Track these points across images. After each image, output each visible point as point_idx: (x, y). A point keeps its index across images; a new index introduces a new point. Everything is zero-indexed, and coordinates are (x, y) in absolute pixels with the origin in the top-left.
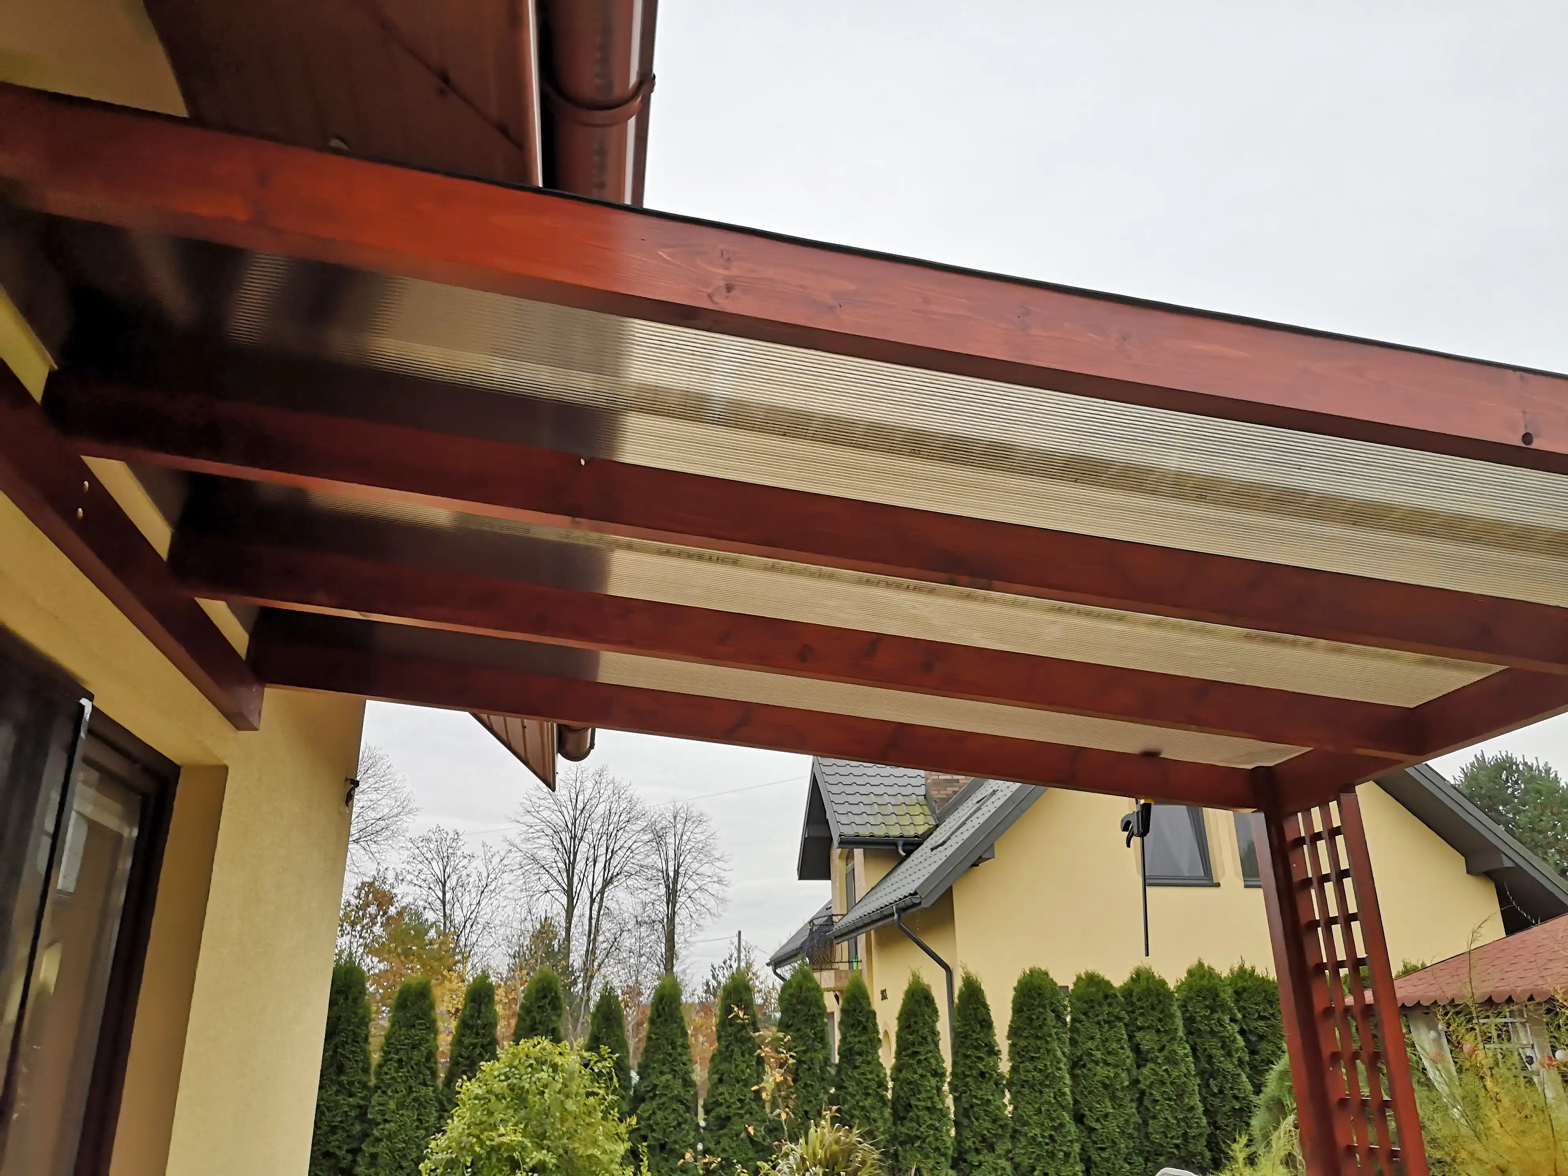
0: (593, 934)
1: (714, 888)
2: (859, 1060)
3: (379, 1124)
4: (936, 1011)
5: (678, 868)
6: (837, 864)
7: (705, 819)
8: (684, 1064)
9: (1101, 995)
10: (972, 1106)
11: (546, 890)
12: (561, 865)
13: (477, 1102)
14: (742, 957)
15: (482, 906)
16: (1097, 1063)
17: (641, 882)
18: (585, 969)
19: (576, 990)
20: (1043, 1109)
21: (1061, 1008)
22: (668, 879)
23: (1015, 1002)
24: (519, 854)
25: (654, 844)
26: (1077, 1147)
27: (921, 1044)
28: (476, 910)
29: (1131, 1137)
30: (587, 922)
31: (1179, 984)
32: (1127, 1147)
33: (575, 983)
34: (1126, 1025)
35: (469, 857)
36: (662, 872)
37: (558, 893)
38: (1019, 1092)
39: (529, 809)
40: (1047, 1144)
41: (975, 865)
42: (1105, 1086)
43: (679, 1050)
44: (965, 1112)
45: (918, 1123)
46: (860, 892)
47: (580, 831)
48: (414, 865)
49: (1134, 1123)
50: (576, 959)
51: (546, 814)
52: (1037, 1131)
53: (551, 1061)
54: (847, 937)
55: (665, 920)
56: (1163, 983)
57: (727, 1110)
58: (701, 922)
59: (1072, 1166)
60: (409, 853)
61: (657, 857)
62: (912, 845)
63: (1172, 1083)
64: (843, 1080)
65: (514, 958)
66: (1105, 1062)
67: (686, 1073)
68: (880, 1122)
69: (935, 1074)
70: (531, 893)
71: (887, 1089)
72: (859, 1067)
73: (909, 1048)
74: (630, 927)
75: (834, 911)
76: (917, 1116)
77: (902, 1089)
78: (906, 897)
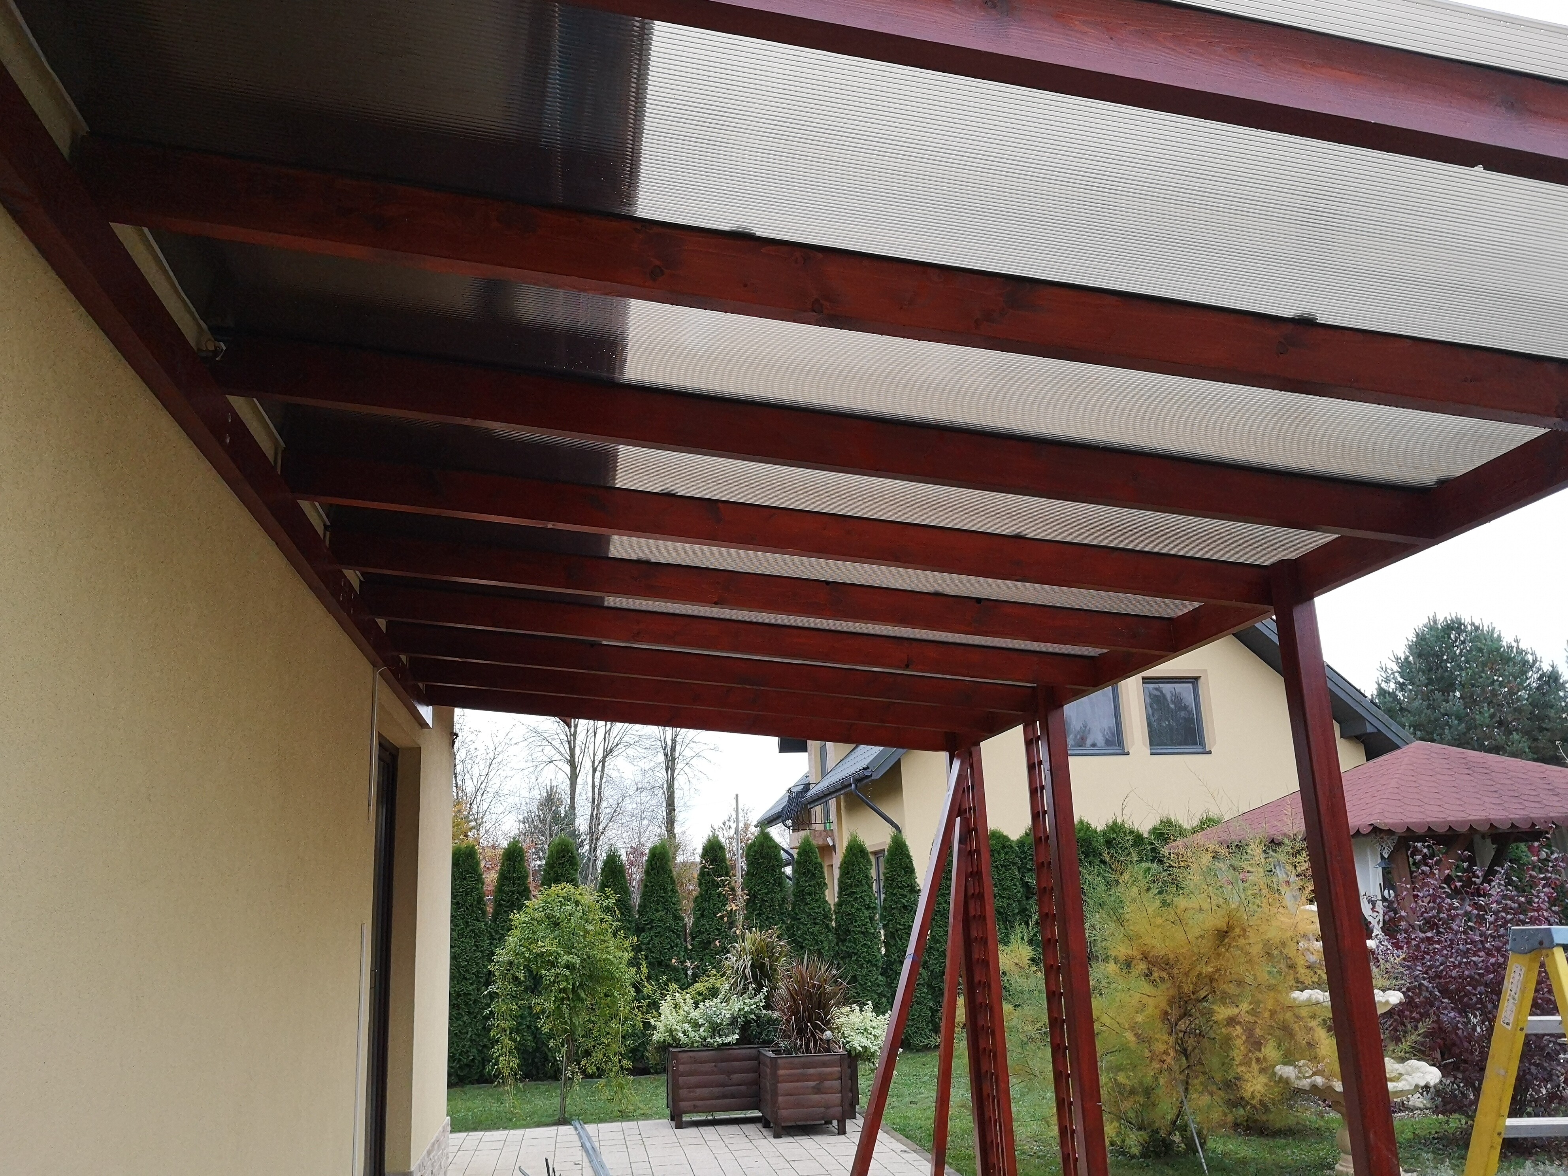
0: (596, 801)
2: (810, 898)
4: (869, 862)
8: (674, 904)
11: (549, 760)
12: (563, 737)
13: (524, 925)
15: (491, 777)
17: (640, 751)
18: (591, 832)
19: (583, 851)
22: (666, 747)
28: (486, 781)
30: (590, 789)
33: (581, 845)
35: (475, 732)
36: (660, 741)
37: (561, 763)
43: (670, 894)
45: (855, 943)
46: (830, 765)
50: (582, 824)
53: (574, 899)
54: (821, 801)
55: (665, 786)
64: (796, 913)
65: (524, 823)
66: (1000, 896)
67: (675, 910)
68: (825, 944)
69: (868, 908)
70: (535, 763)
71: (832, 920)
72: (809, 904)
73: (847, 889)
74: (631, 793)
75: (810, 780)
76: (855, 938)
77: (842, 920)
78: (860, 770)
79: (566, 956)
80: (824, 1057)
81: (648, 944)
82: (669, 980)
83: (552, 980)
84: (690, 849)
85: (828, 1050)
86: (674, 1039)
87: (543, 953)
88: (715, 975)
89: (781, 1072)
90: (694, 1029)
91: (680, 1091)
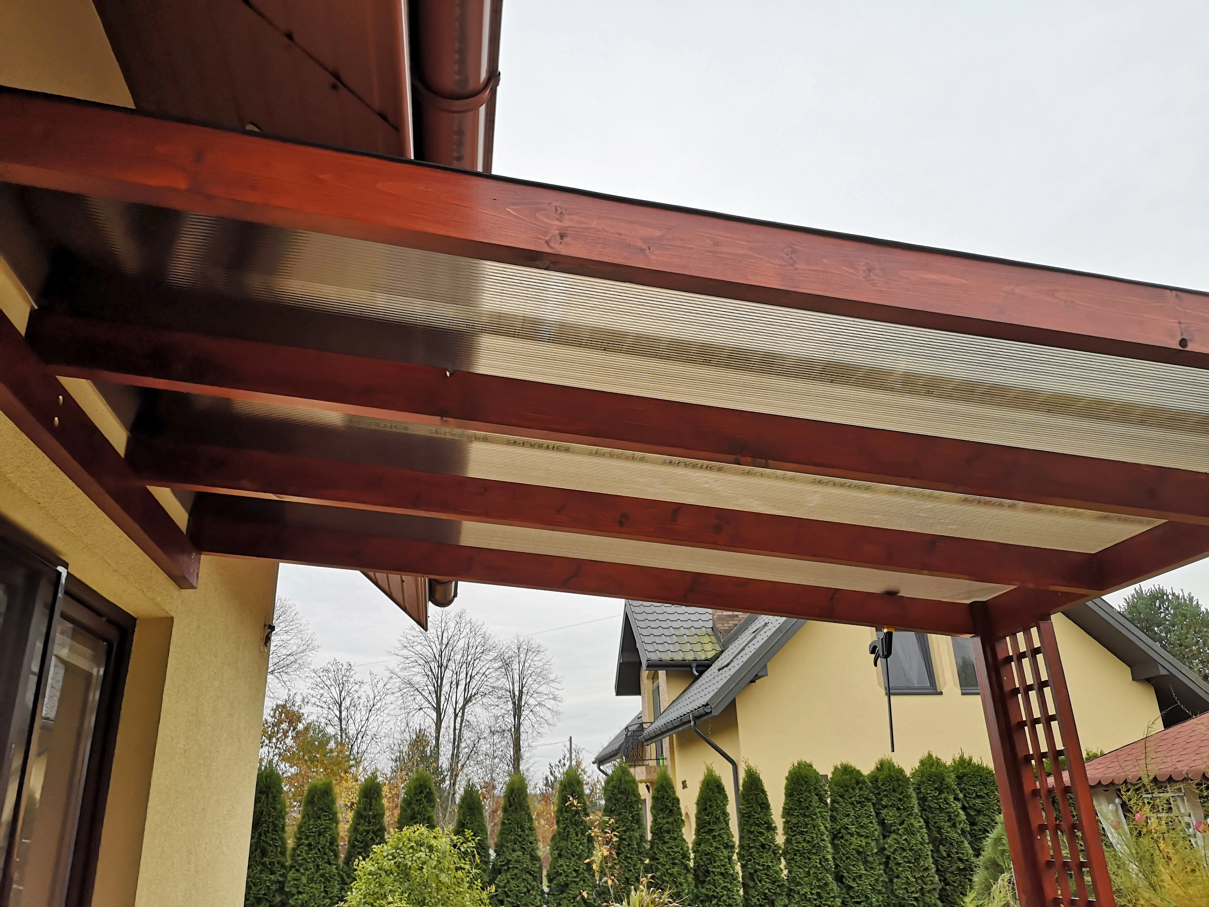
0: (457, 742)
1: (550, 704)
2: (667, 837)
3: (293, 895)
4: (726, 797)
5: (522, 688)
6: (646, 683)
7: (542, 650)
8: (531, 843)
9: (854, 781)
10: (756, 871)
11: (419, 708)
12: (431, 688)
13: (370, 877)
14: (573, 757)
15: (370, 721)
16: (852, 835)
17: (494, 700)
18: (451, 769)
19: (445, 785)
20: (811, 872)
21: (823, 792)
22: (514, 697)
23: (787, 788)
24: (399, 680)
25: (503, 670)
27: (715, 823)
28: (366, 725)
29: (880, 892)
30: (452, 732)
31: (914, 771)
32: (877, 901)
33: (443, 780)
34: (874, 804)
35: (359, 684)
36: (510, 692)
37: (429, 710)
38: (793, 859)
39: (405, 645)
40: (815, 900)
41: (753, 681)
42: (859, 853)
43: (527, 832)
44: (750, 876)
45: (714, 885)
46: (664, 705)
47: (445, 661)
48: (317, 691)
49: (883, 881)
50: (444, 762)
51: (418, 648)
52: (807, 890)
53: (428, 843)
54: (654, 740)
55: (513, 730)
56: (901, 771)
57: (565, 879)
58: (541, 730)
60: (312, 681)
61: (506, 680)
62: (704, 666)
63: (911, 850)
64: (655, 853)
65: (396, 761)
66: (858, 834)
67: (533, 850)
68: (685, 886)
69: (727, 847)
70: (407, 710)
71: (689, 859)
72: (667, 843)
73: (706, 826)
74: (485, 736)
75: (644, 720)
76: (714, 880)
77: (701, 859)
78: (699, 707)
81: (505, 887)
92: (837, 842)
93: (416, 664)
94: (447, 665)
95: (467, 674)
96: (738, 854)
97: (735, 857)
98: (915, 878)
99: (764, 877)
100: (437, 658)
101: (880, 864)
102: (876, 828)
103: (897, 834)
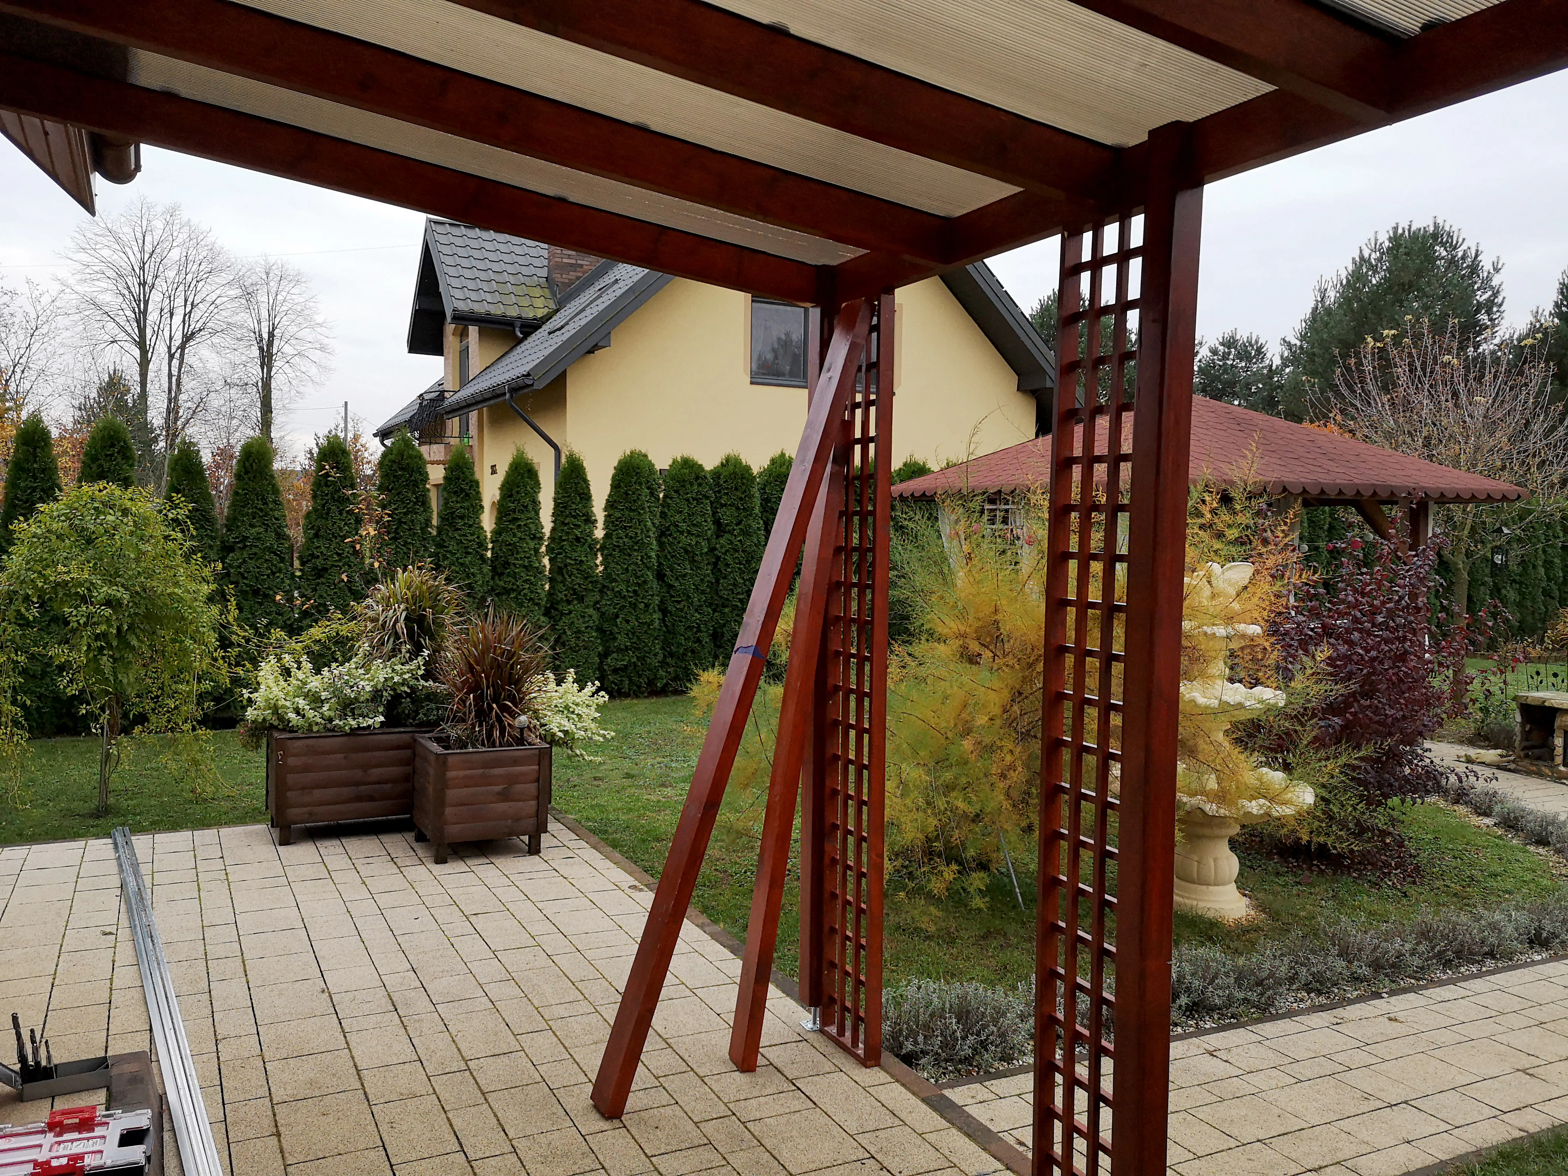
0: (174, 392)
1: (316, 355)
2: (460, 523)
4: (537, 484)
5: (274, 330)
6: (450, 340)
7: (304, 280)
8: (277, 519)
9: (693, 476)
10: (566, 566)
11: (112, 339)
12: (129, 313)
13: (35, 540)
14: (349, 426)
15: (33, 351)
16: (682, 533)
17: (229, 341)
18: (167, 427)
19: (157, 447)
20: (630, 569)
21: (655, 486)
22: (261, 341)
23: (614, 478)
24: (75, 296)
25: (244, 301)
26: (657, 600)
27: (522, 511)
28: (27, 354)
29: (703, 592)
30: (166, 379)
31: (762, 470)
32: (699, 601)
33: (155, 440)
34: (712, 503)
35: (11, 294)
36: (255, 333)
37: (127, 344)
38: (611, 555)
39: (84, 246)
40: (631, 597)
41: (591, 352)
42: (686, 552)
43: (271, 506)
44: (558, 570)
45: (515, 578)
46: (473, 371)
47: (150, 278)
49: (708, 581)
50: (156, 416)
51: (106, 253)
52: (623, 587)
53: (120, 505)
54: (459, 413)
55: (260, 384)
56: (748, 468)
57: (323, 562)
58: (302, 389)
59: (651, 614)
61: (248, 315)
62: (530, 327)
63: (743, 551)
64: (444, 541)
65: (80, 409)
66: (689, 532)
67: (279, 527)
68: (479, 577)
69: (534, 538)
70: (93, 342)
71: (486, 549)
72: (460, 529)
73: (509, 515)
74: (218, 388)
75: (446, 387)
76: (515, 572)
77: (501, 550)
78: (518, 377)
79: (105, 589)
80: (516, 751)
81: (240, 567)
82: (270, 624)
83: (81, 622)
84: (289, 455)
85: (521, 741)
86: (281, 718)
87: (66, 583)
88: (339, 619)
89: (450, 774)
90: (313, 705)
91: (289, 794)
92: (664, 539)
93: (103, 276)
94: (153, 285)
95: (186, 301)
96: (546, 546)
97: (543, 549)
98: (743, 579)
99: (575, 572)
100: (137, 271)
101: (708, 564)
102: (709, 528)
103: (732, 534)
